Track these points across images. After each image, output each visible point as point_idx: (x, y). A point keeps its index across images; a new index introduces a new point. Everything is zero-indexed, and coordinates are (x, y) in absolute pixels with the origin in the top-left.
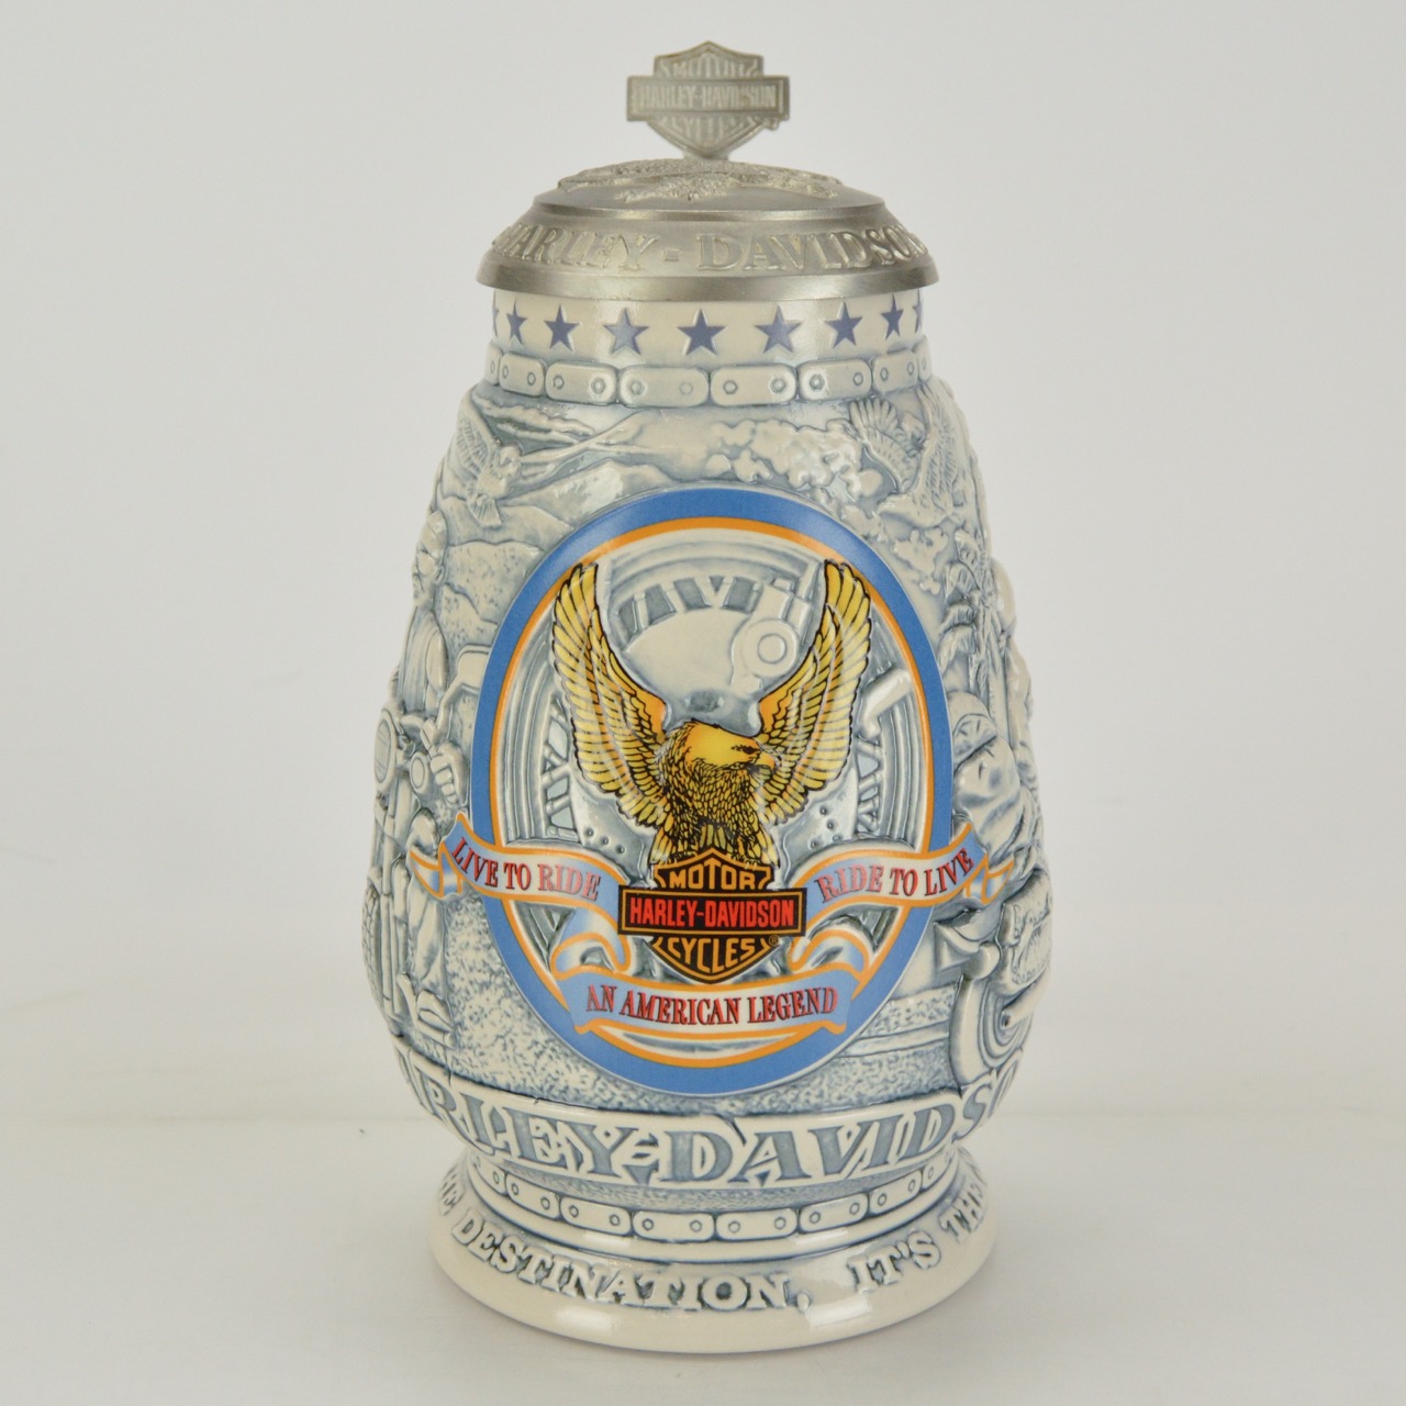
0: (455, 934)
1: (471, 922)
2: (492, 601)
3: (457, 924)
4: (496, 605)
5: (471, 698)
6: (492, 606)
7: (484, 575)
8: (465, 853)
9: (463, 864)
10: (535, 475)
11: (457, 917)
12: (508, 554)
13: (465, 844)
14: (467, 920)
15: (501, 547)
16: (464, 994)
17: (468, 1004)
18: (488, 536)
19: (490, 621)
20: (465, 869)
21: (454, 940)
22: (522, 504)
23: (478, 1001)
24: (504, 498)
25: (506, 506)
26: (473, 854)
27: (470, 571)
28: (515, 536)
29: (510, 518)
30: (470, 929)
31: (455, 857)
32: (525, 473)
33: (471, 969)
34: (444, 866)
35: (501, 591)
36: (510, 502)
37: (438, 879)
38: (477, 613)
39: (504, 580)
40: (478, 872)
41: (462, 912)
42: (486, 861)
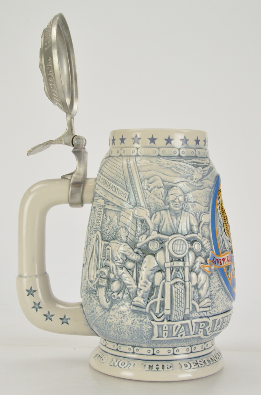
0: (212, 281)
1: (215, 276)
2: (205, 202)
4: (206, 203)
5: (206, 225)
6: (205, 203)
7: (201, 197)
8: (215, 260)
9: (215, 263)
10: (206, 173)
11: (212, 277)
12: (206, 191)
13: (214, 258)
14: (214, 276)
15: (204, 189)
16: (214, 295)
17: (215, 296)
18: (199, 188)
19: (206, 207)
20: (215, 264)
21: (212, 282)
22: (205, 180)
23: (218, 294)
24: (201, 179)
25: (202, 180)
26: (216, 259)
27: (197, 197)
28: (206, 187)
29: (204, 183)
30: (215, 278)
31: (213, 261)
32: (204, 173)
33: (216, 288)
34: (211, 265)
35: (206, 199)
36: (203, 179)
37: (210, 269)
38: (203, 206)
39: (206, 197)
40: (218, 263)
41: (213, 275)
42: (219, 260)
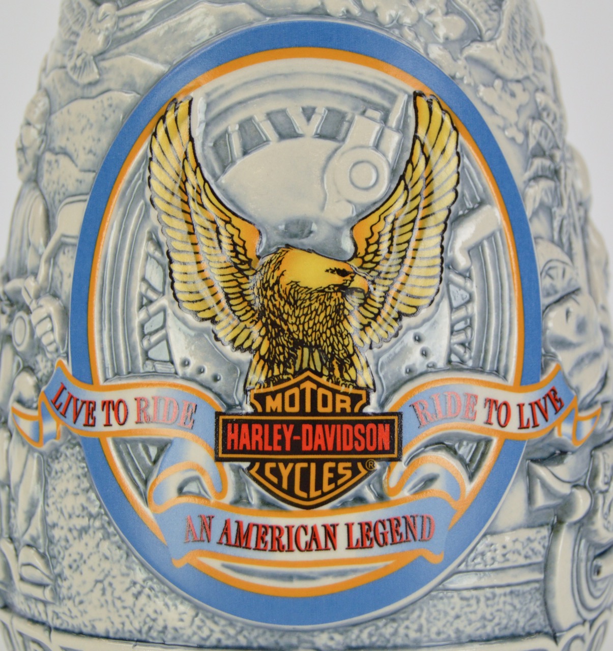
0: (53, 481)
1: (70, 468)
2: (90, 151)
3: (56, 473)
4: (95, 155)
5: (70, 248)
6: (91, 156)
7: (83, 129)
8: (64, 398)
9: (61, 409)
11: (56, 466)
12: (106, 104)
13: (64, 388)
14: (66, 466)
15: (99, 99)
16: (63, 543)
17: (67, 553)
18: (87, 92)
19: (88, 171)
20: (64, 414)
21: (54, 489)
22: (119, 55)
23: (77, 547)
24: (102, 53)
25: (103, 60)
26: (71, 397)
27: (70, 129)
28: (112, 86)
29: (108, 70)
30: (69, 475)
31: (54, 402)
32: (121, 25)
33: (70, 517)
34: (44, 415)
35: (99, 140)
36: (107, 54)
37: (38, 428)
38: (76, 166)
39: (102, 129)
40: (77, 414)
41: (61, 459)
42: (84, 402)
